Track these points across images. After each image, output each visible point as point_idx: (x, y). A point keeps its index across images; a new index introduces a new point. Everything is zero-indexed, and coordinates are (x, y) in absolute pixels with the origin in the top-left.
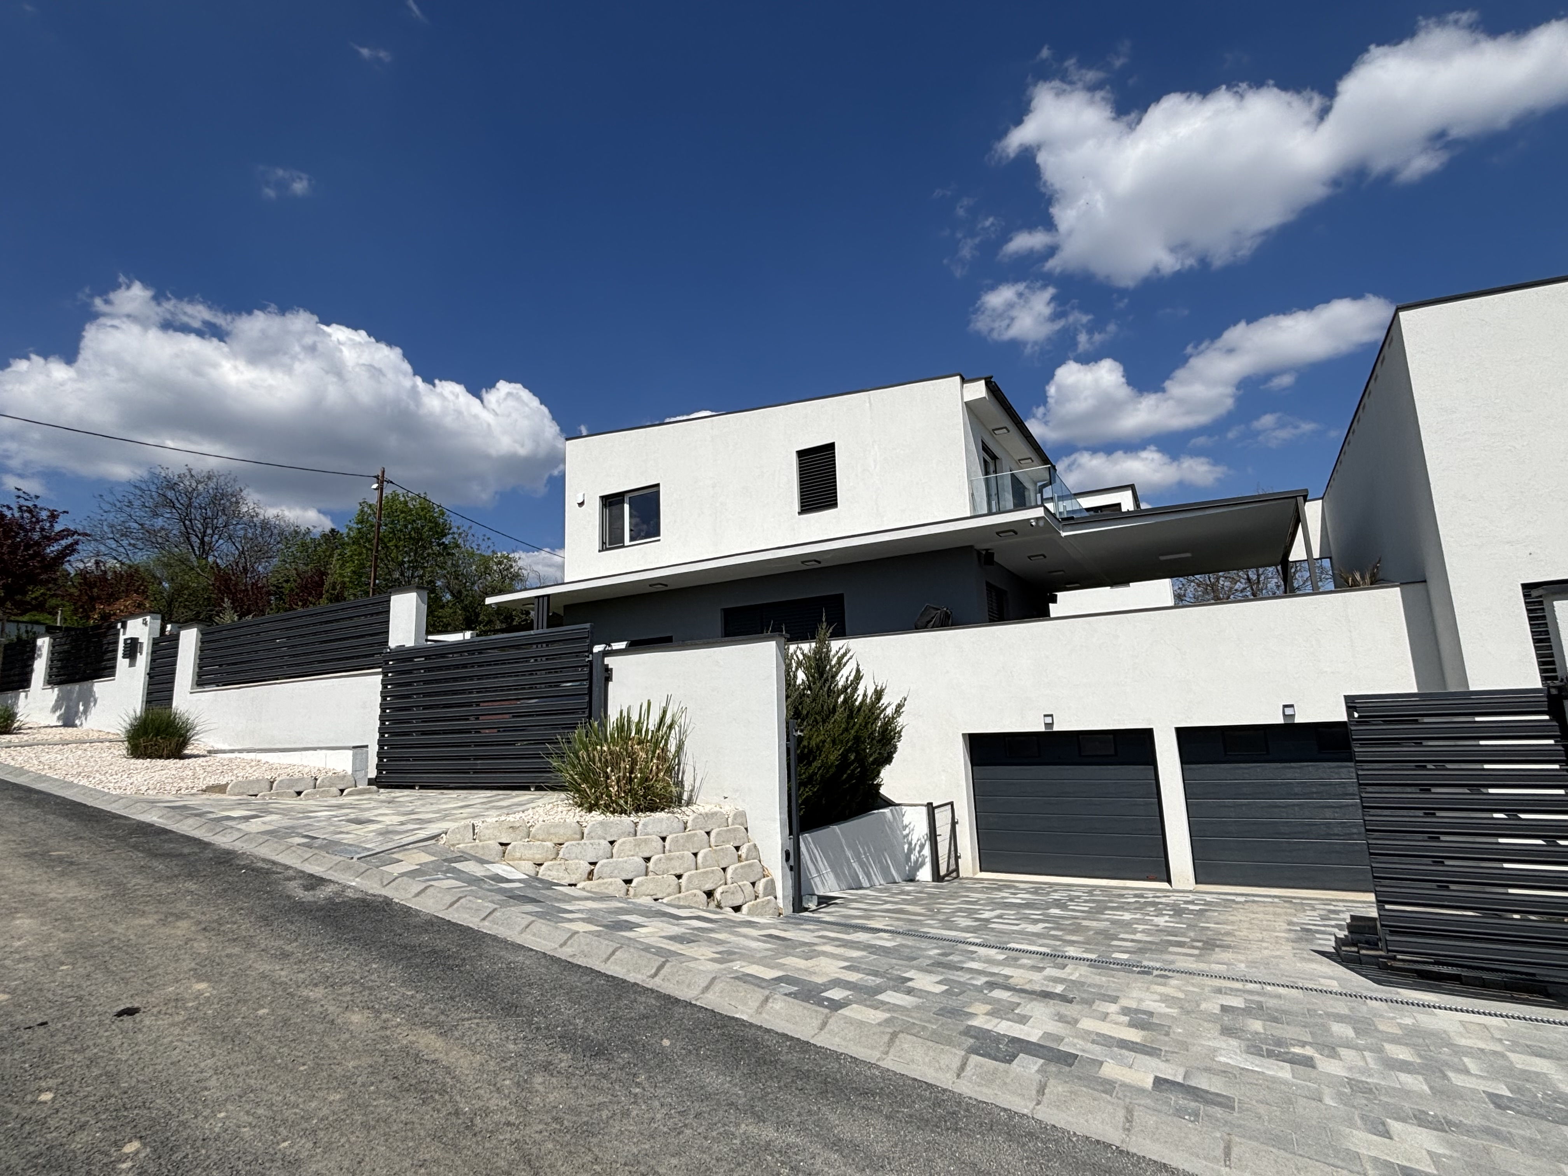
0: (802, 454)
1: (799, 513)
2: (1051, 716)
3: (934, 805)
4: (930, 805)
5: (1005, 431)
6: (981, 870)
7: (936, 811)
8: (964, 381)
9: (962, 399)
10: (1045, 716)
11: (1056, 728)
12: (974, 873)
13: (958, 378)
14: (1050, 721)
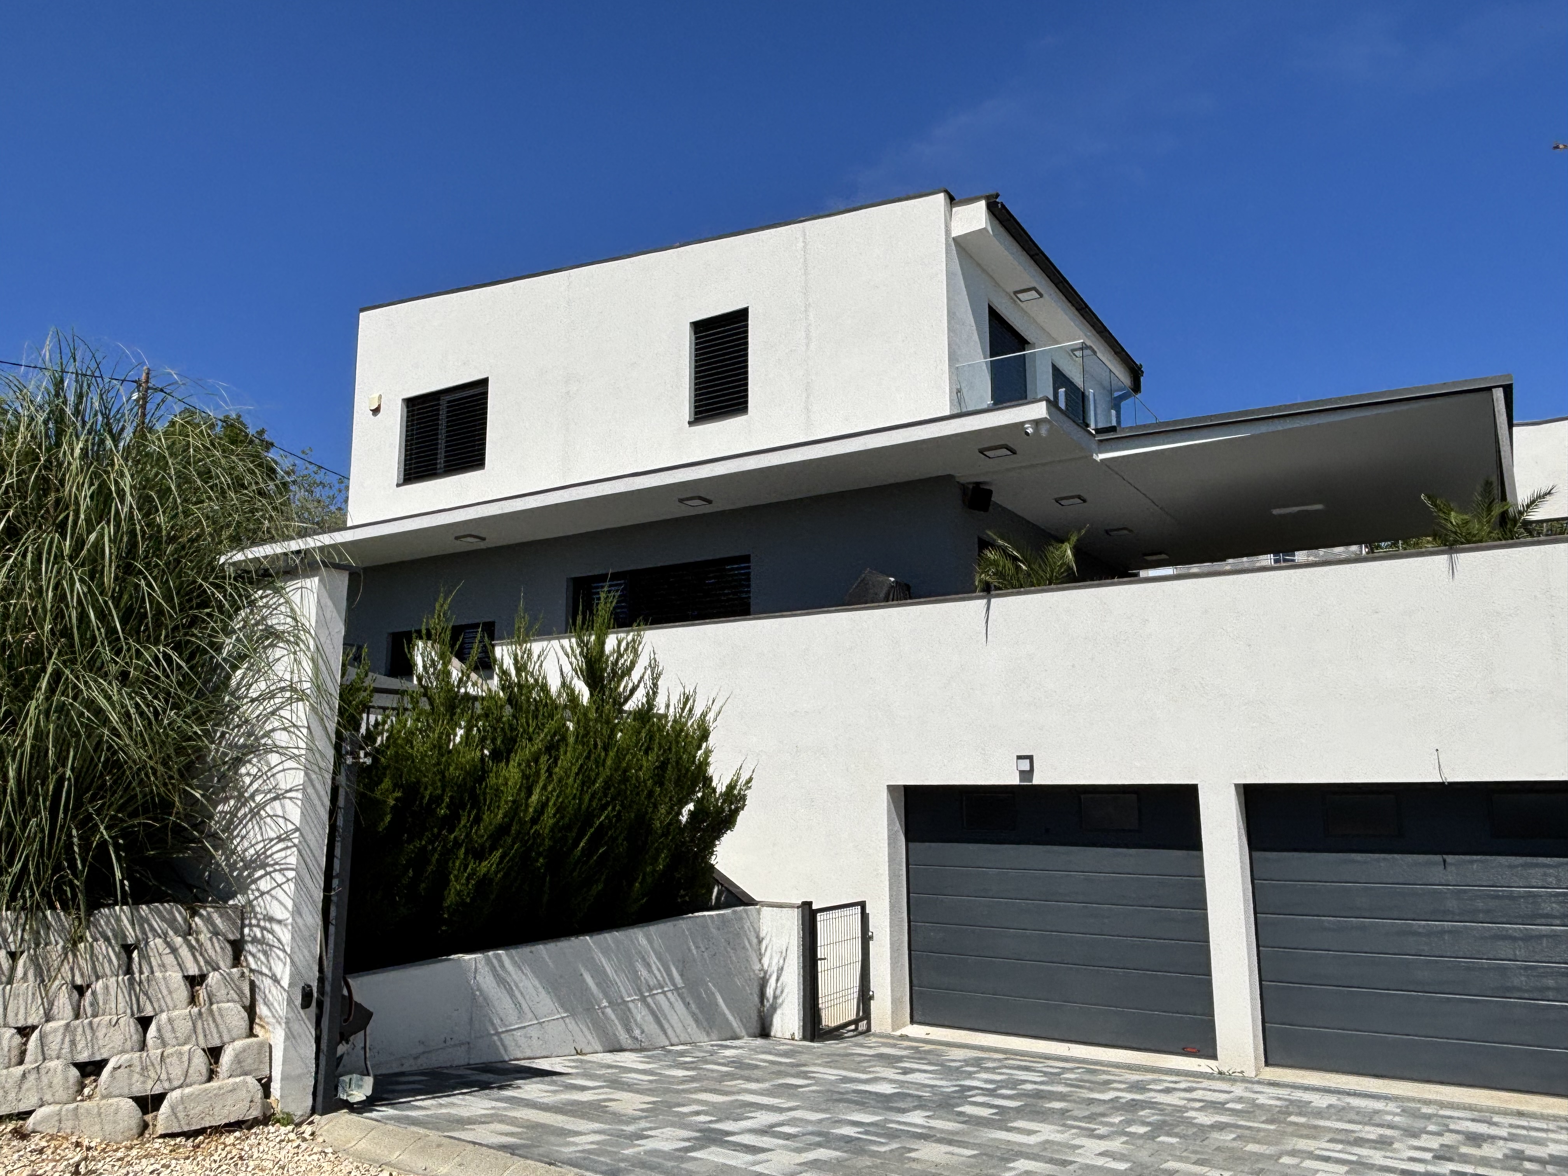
0: (700, 328)
1: (690, 423)
2: (1030, 758)
3: (814, 907)
4: (806, 906)
5: (1033, 294)
6: (912, 1021)
7: (820, 917)
8: (952, 201)
9: (948, 231)
10: (1019, 757)
11: (1037, 780)
12: (895, 1026)
13: (941, 197)
14: (1027, 768)
